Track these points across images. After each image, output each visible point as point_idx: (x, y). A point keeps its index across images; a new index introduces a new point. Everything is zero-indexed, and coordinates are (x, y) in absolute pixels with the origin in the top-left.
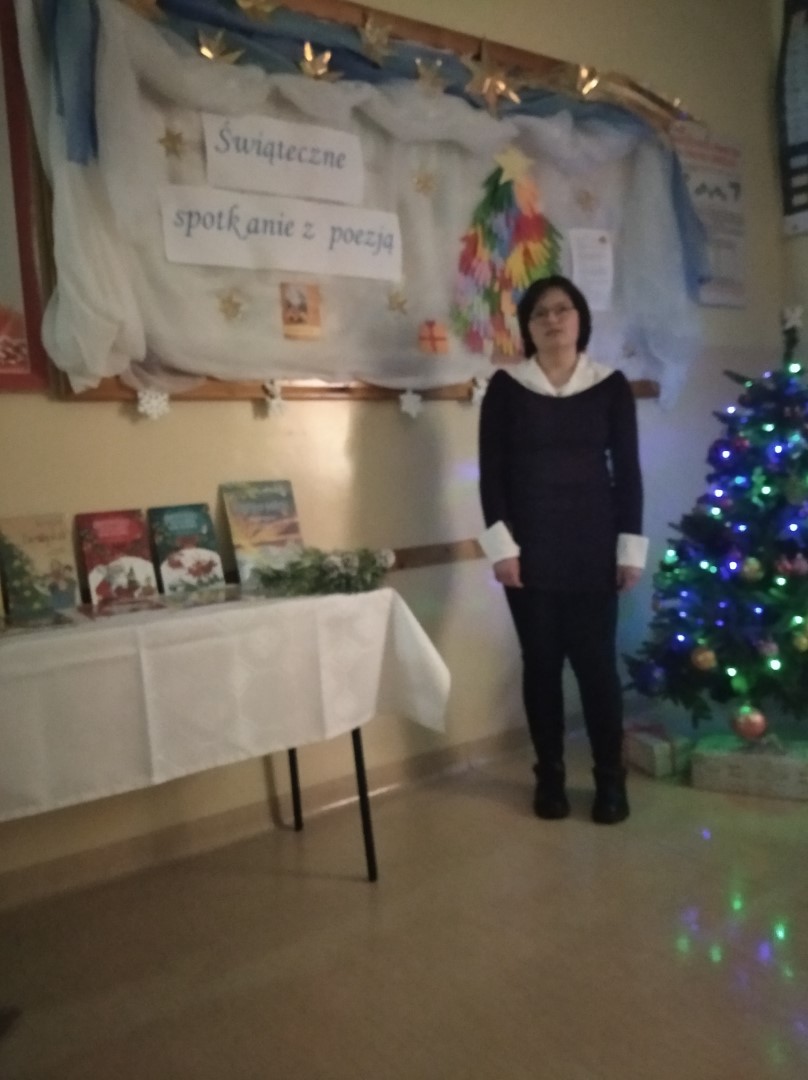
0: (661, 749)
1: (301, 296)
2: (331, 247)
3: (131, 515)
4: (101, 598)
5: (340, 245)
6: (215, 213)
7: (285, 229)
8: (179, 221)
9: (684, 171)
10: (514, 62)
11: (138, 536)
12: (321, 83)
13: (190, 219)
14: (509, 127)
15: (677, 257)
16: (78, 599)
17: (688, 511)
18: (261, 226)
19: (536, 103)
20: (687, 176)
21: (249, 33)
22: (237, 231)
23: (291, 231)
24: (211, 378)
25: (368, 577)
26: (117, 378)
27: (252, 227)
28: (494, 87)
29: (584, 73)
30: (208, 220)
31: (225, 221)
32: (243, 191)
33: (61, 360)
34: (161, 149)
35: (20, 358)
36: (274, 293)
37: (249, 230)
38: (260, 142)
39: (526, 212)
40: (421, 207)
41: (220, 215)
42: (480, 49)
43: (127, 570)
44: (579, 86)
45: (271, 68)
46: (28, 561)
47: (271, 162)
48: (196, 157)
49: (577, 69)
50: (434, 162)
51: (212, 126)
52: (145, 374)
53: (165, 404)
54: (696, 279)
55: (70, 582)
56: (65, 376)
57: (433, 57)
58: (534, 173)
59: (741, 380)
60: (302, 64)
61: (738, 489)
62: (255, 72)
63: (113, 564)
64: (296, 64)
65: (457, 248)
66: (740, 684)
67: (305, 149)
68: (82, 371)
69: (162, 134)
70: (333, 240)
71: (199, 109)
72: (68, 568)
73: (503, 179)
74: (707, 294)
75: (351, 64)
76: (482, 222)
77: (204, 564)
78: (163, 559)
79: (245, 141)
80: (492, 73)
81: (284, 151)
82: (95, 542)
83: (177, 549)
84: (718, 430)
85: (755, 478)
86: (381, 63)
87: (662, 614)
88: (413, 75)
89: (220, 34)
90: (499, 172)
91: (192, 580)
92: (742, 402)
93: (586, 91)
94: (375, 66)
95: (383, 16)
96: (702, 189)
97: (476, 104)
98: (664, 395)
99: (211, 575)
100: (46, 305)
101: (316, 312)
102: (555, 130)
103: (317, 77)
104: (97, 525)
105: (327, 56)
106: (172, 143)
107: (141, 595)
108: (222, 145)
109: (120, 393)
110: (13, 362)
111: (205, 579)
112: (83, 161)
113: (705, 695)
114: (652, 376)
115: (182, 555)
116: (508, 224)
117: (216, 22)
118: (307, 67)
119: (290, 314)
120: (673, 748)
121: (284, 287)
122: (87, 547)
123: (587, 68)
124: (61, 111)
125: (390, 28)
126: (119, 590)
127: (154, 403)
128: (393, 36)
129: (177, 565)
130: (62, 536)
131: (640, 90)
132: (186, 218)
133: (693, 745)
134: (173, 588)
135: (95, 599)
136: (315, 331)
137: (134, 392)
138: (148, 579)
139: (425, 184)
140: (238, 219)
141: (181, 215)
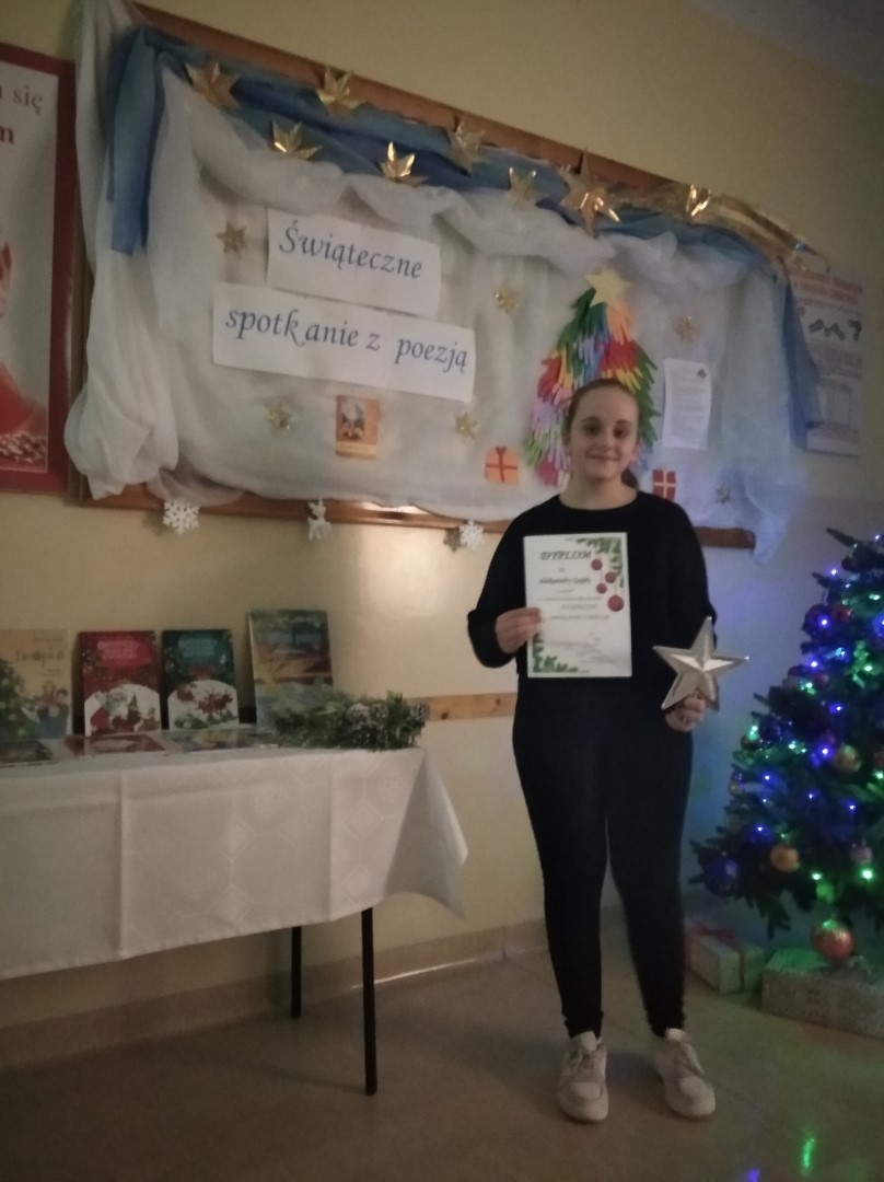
0: (728, 958)
1: (360, 412)
2: (397, 362)
3: (142, 637)
4: (95, 729)
5: (407, 359)
6: (273, 316)
7: (348, 339)
8: (231, 323)
9: (798, 306)
10: (618, 178)
11: (147, 661)
12: (402, 187)
13: (244, 321)
14: (606, 246)
15: (784, 398)
16: (69, 730)
17: (778, 683)
18: (321, 333)
19: (637, 222)
20: (802, 310)
21: (327, 129)
22: (294, 337)
23: (352, 341)
24: (249, 494)
25: (398, 733)
26: (144, 485)
27: (312, 334)
28: (591, 203)
29: (694, 194)
30: (264, 323)
31: (282, 326)
32: (306, 295)
33: (82, 463)
34: (219, 245)
35: (38, 456)
36: (330, 406)
37: (307, 337)
38: (329, 245)
39: (619, 338)
40: (501, 325)
41: (278, 319)
42: (580, 162)
43: (129, 700)
44: (687, 208)
45: (349, 167)
46: (19, 681)
47: (339, 267)
48: (258, 256)
49: (688, 190)
50: (520, 278)
51: (278, 225)
52: (175, 483)
53: (195, 516)
54: (804, 423)
55: (63, 708)
56: (85, 478)
57: (529, 168)
58: (630, 297)
59: (847, 541)
60: (383, 166)
61: (837, 664)
62: (332, 171)
63: (113, 691)
64: (376, 165)
65: (538, 371)
66: (824, 891)
67: (379, 255)
68: (104, 476)
69: (223, 230)
70: (400, 353)
71: (267, 205)
72: (64, 692)
73: (594, 303)
74: (815, 440)
75: (437, 168)
76: (567, 346)
77: (217, 698)
78: (172, 691)
79: (313, 242)
80: (590, 190)
81: (355, 257)
82: (98, 664)
83: (189, 680)
84: (818, 595)
85: (856, 654)
86: (470, 169)
87: (739, 798)
88: (506, 185)
89: (297, 128)
90: (591, 293)
91: (203, 717)
92: (847, 565)
93: (694, 213)
94: (464, 172)
95: (479, 121)
96: (818, 325)
97: (570, 220)
98: (759, 547)
99: (224, 712)
100: (72, 402)
101: (375, 430)
102: (656, 254)
103: (398, 180)
104: (102, 645)
105: (411, 160)
106: (234, 240)
107: (140, 729)
108: (288, 245)
109: (144, 501)
110: (29, 460)
111: (216, 716)
112: (129, 251)
113: (786, 899)
114: (747, 527)
115: (195, 686)
116: (596, 349)
117: (295, 116)
118: (388, 169)
119: (344, 429)
120: (742, 959)
121: (340, 399)
122: (88, 669)
123: (697, 189)
124: (110, 197)
125: (482, 133)
126: (118, 721)
127: (182, 515)
128: (485, 143)
129: (187, 697)
130: (61, 655)
131: (754, 216)
132: (239, 319)
133: (768, 959)
134: (179, 724)
135: (89, 729)
136: (372, 450)
137: (161, 502)
138: (152, 711)
139: (507, 300)
140: (297, 324)
141: (234, 315)
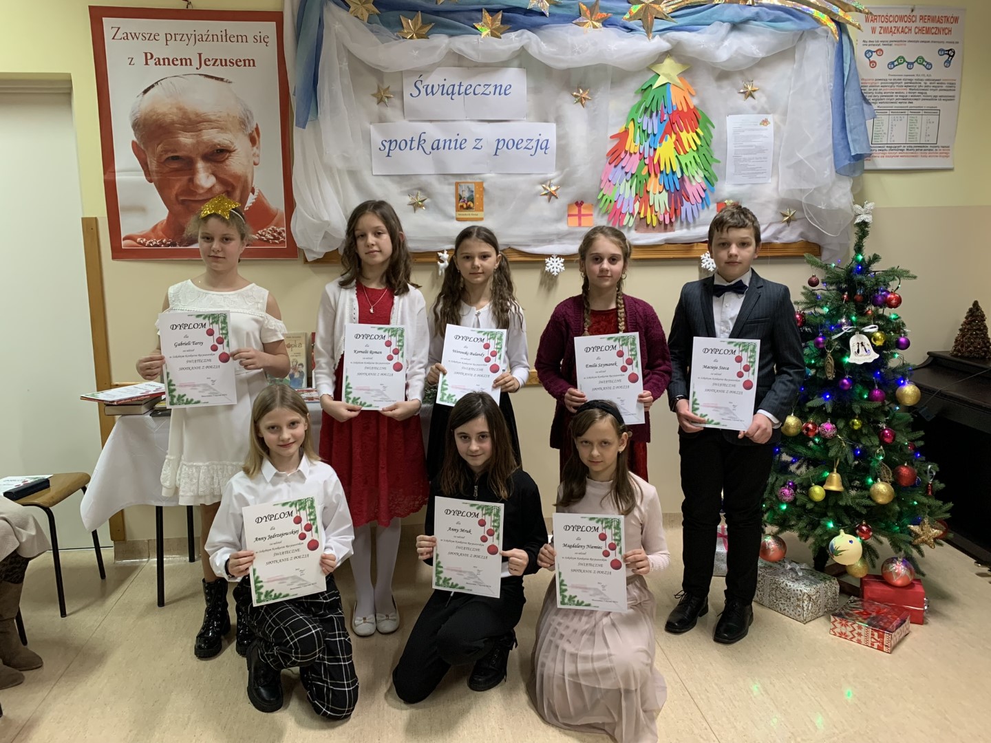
5: (503, 151)
6: (408, 139)
7: (460, 145)
13: (390, 145)
18: (441, 145)
22: (424, 150)
23: (463, 146)
27: (435, 146)
30: (403, 145)
31: (415, 144)
32: (431, 121)
34: (373, 101)
38: (444, 86)
39: (682, 109)
47: (452, 99)
48: (397, 102)
51: (409, 82)
56: (302, 250)
65: (608, 145)
67: (480, 85)
68: (310, 250)
69: (375, 91)
70: (497, 148)
73: (657, 84)
75: (519, 18)
76: (634, 122)
81: (463, 89)
86: (546, 12)
88: (572, 17)
89: (417, 16)
90: (655, 78)
94: (542, 14)
96: (897, 62)
97: (632, 29)
98: (826, 255)
105: (500, 16)
106: (383, 96)
108: (416, 92)
114: (811, 238)
116: (662, 119)
132: (387, 145)
136: (479, 214)
139: (581, 97)
140: (425, 140)
141: (384, 142)
